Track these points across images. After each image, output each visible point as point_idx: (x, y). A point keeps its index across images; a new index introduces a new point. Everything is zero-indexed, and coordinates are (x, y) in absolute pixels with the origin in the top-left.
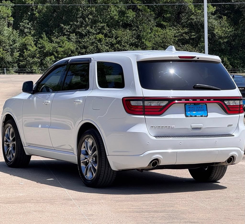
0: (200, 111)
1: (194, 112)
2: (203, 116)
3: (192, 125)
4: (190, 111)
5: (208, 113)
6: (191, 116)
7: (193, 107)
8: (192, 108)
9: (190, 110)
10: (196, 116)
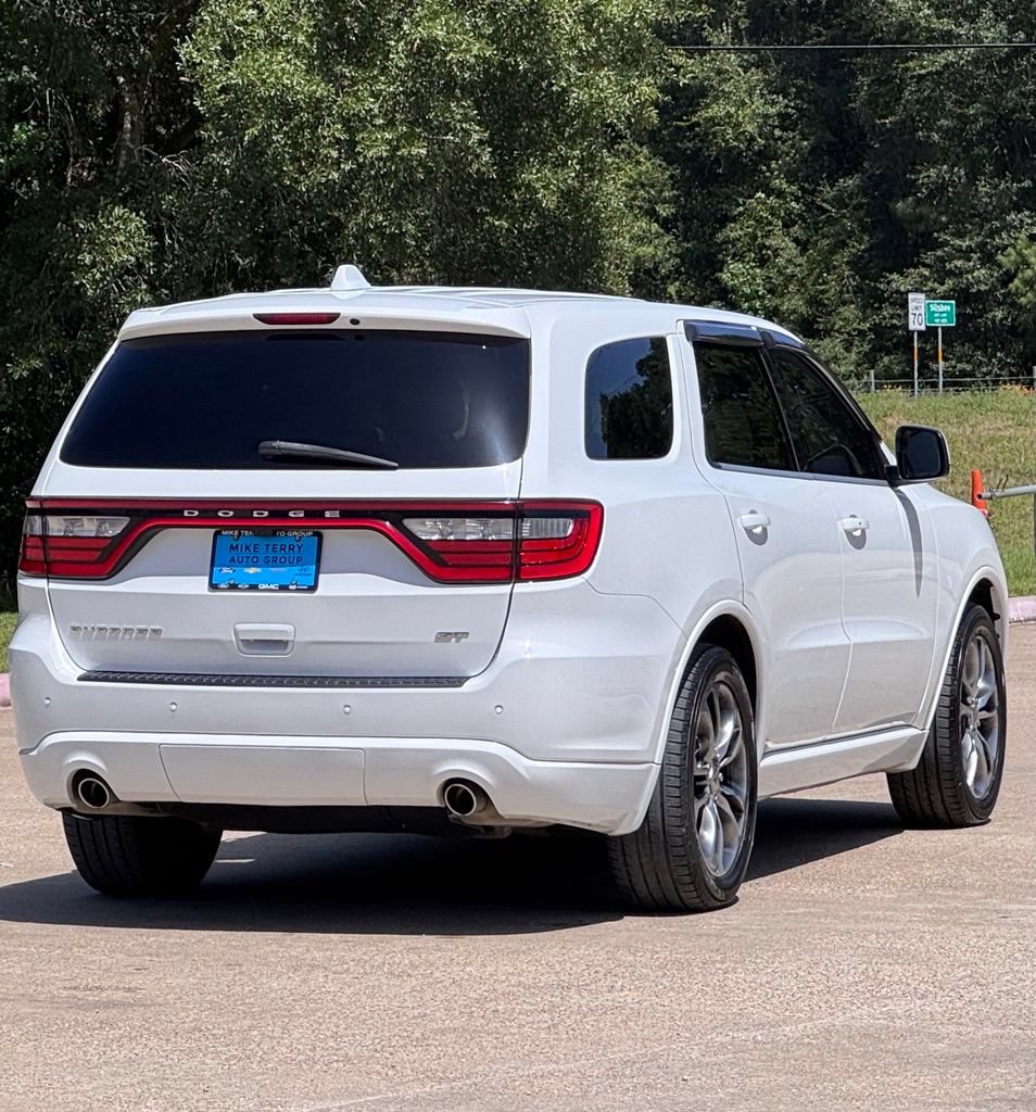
0: (282, 564)
1: (252, 571)
2: (291, 587)
3: (240, 627)
4: (232, 562)
5: (321, 576)
6: (233, 587)
7: (252, 548)
8: (247, 548)
9: (233, 560)
10: (254, 588)
